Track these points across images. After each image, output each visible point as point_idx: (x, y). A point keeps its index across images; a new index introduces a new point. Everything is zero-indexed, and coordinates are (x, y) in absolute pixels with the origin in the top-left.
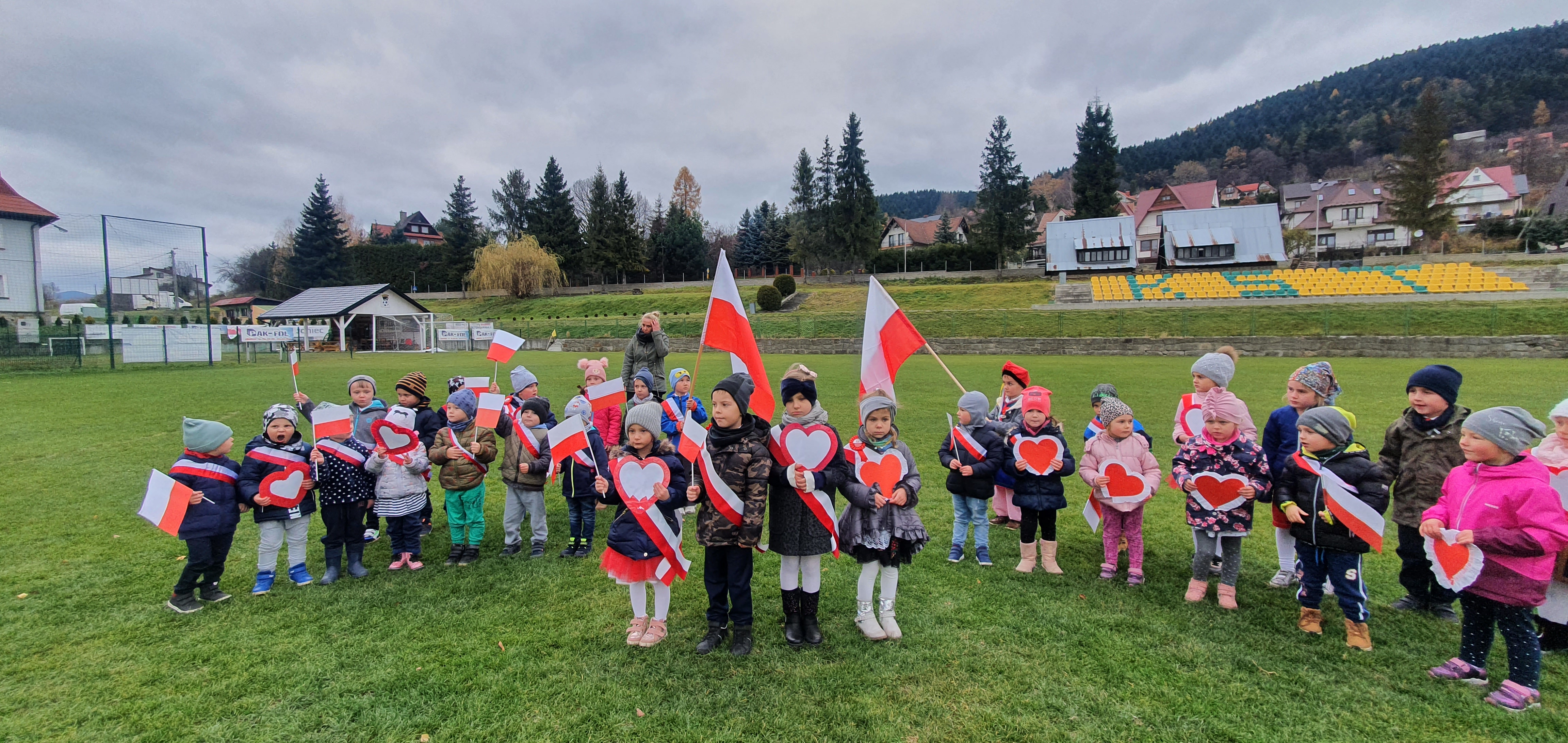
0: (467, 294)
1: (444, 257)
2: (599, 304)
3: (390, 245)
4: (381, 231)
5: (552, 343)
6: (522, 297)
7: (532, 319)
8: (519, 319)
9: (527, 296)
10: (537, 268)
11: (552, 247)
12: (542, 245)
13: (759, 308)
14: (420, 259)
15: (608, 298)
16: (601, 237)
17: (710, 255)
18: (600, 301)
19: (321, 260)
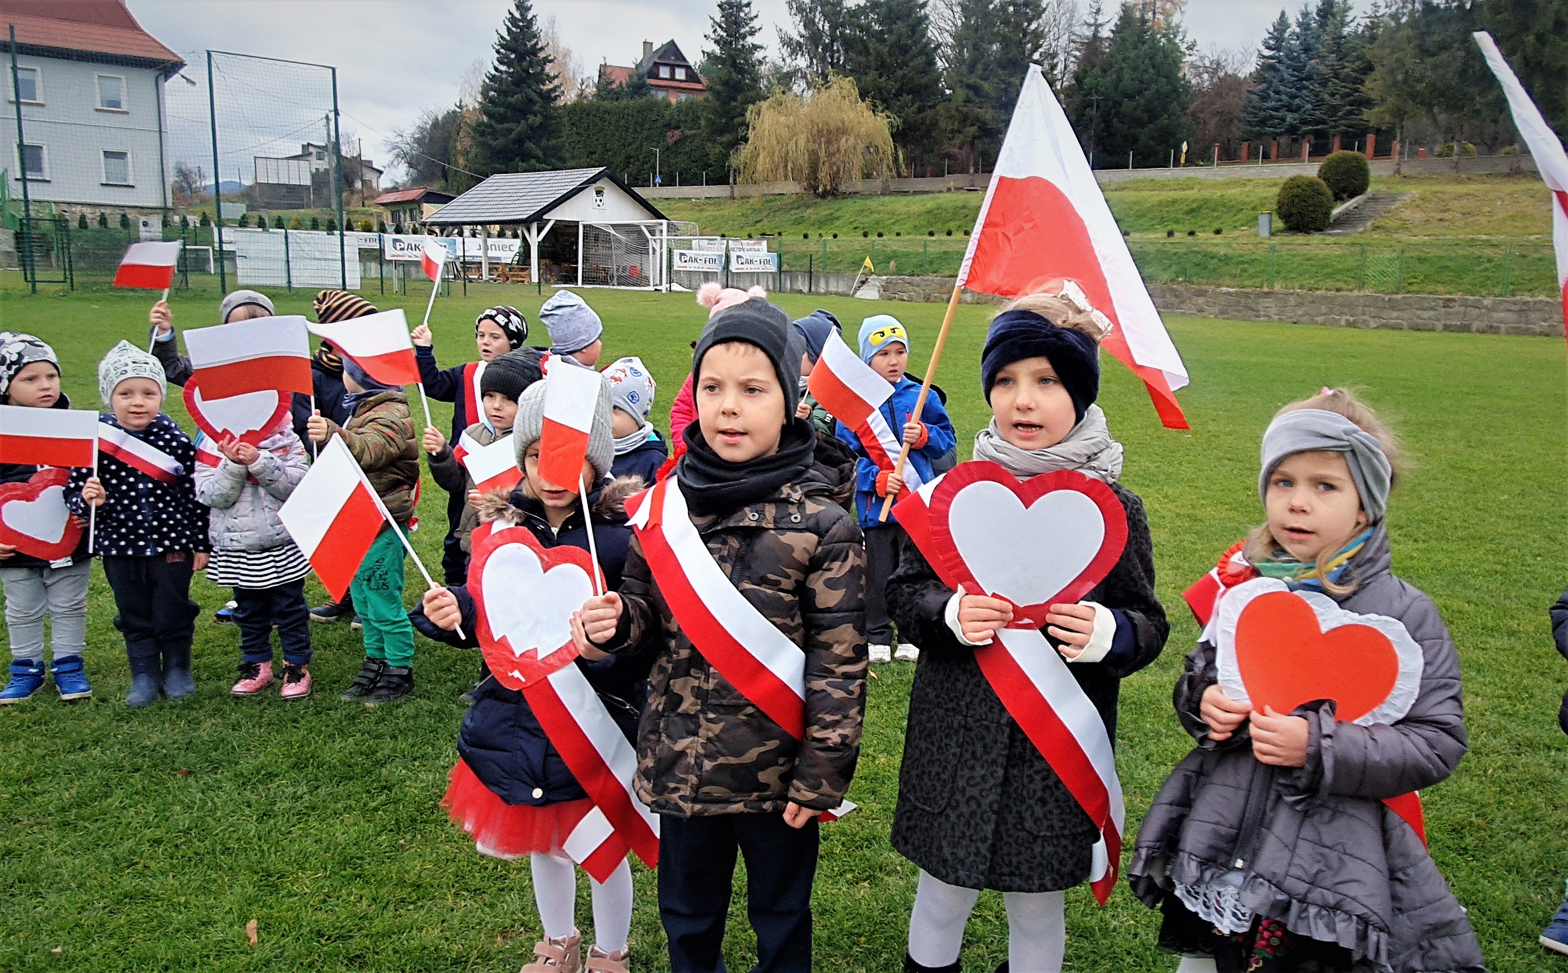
0: (735, 190)
1: (703, 122)
2: (958, 212)
3: (624, 102)
4: (613, 78)
5: (863, 283)
6: (823, 196)
7: (835, 236)
8: (813, 236)
9: (833, 193)
10: (852, 140)
11: (884, 101)
12: (863, 95)
13: (1280, 224)
14: (668, 126)
16: (973, 79)
17: (1193, 115)
18: (960, 205)
19: (519, 128)
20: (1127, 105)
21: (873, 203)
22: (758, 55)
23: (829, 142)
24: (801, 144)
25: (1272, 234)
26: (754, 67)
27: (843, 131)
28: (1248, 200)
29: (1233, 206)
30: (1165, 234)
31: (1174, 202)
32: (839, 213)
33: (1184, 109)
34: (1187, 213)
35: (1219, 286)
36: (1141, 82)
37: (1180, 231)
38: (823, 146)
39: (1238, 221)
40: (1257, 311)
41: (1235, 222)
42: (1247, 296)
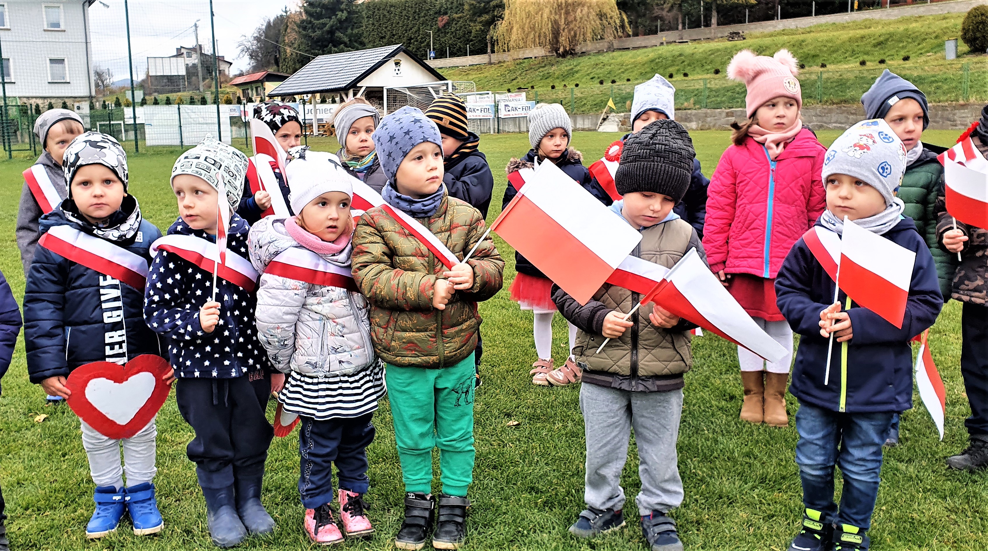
0: (495, 58)
1: (466, 7)
2: (675, 59)
5: (604, 119)
6: (564, 55)
7: (577, 86)
8: (559, 86)
9: (571, 53)
10: (585, 10)
13: (964, 48)
14: (438, 13)
15: (689, 48)
18: (677, 53)
19: (331, 22)
21: (605, 58)
23: (567, 13)
24: (545, 16)
28: (930, 30)
29: (917, 37)
30: (858, 64)
31: (863, 37)
32: (578, 68)
34: (876, 45)
37: (871, 61)
38: (563, 16)
39: (923, 48)
40: (954, 121)
41: (921, 49)
42: (944, 108)
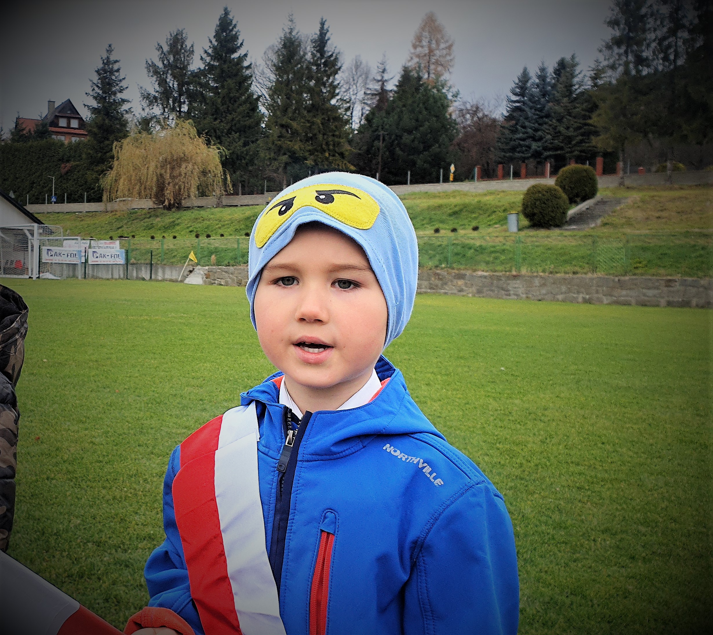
0: (109, 205)
4: (24, 127)
5: (190, 272)
6: (168, 207)
7: (174, 237)
9: (176, 206)
12: (201, 134)
13: (525, 221)
14: (62, 160)
16: (286, 120)
17: (459, 145)
20: (407, 138)
22: (125, 107)
23: (173, 169)
24: (151, 169)
25: (520, 230)
26: (122, 115)
27: (183, 159)
28: (500, 204)
29: (487, 210)
30: (433, 232)
31: (440, 207)
32: (180, 221)
33: (451, 140)
34: (450, 215)
35: (475, 271)
36: (417, 120)
37: (445, 229)
38: (168, 171)
39: (492, 219)
40: (508, 290)
41: (490, 221)
42: (499, 278)
